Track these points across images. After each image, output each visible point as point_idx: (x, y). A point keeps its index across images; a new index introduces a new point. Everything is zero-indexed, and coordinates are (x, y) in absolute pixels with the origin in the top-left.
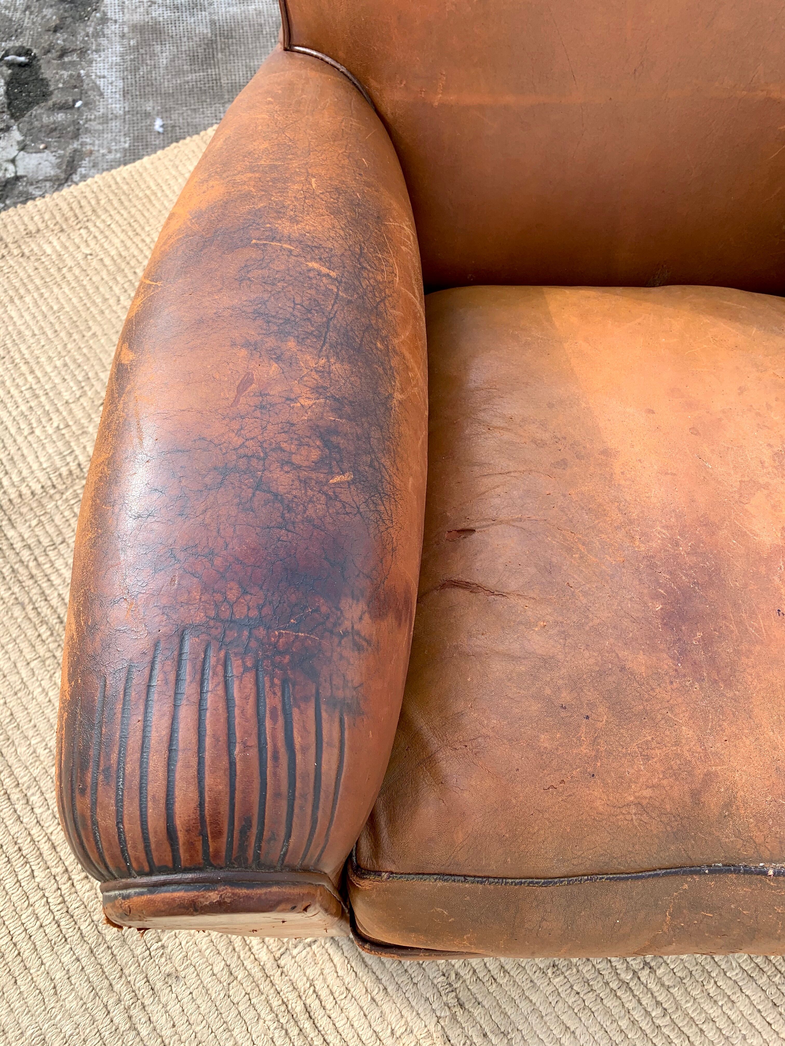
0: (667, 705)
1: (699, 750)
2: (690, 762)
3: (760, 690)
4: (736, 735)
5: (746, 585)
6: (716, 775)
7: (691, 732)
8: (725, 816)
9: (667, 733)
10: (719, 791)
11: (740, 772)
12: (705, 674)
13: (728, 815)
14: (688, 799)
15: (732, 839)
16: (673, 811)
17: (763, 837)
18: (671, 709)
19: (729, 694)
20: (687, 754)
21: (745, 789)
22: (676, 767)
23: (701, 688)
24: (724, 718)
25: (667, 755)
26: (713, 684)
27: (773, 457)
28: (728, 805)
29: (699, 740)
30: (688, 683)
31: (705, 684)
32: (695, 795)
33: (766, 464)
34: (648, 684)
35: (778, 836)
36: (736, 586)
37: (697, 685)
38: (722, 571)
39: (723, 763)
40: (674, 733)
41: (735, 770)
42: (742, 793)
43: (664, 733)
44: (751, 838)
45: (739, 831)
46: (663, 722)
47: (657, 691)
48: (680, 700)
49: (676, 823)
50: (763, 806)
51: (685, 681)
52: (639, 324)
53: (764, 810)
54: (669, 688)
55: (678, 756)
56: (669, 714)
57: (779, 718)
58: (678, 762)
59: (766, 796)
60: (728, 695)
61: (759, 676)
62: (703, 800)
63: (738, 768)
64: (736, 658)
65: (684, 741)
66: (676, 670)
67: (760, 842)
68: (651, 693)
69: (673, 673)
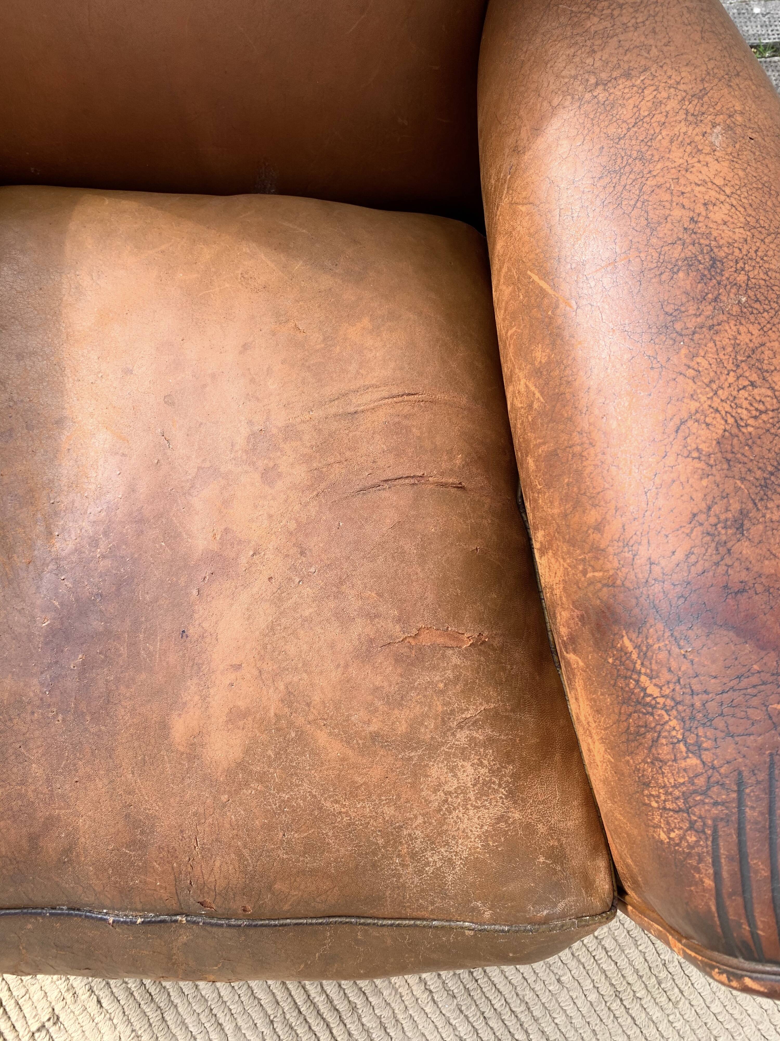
0: (21, 738)
1: (45, 791)
2: (33, 803)
3: (130, 726)
4: (89, 776)
5: (156, 600)
6: (58, 818)
7: (41, 771)
8: (64, 863)
9: (15, 770)
10: (59, 837)
11: (84, 817)
12: (73, 705)
13: (68, 861)
14: (24, 843)
15: (72, 885)
16: (9, 854)
17: (102, 886)
18: (25, 743)
19: (94, 729)
20: (30, 794)
21: (87, 836)
22: (15, 809)
23: (64, 720)
24: (81, 756)
25: (9, 795)
26: (79, 716)
27: (248, 438)
28: (68, 851)
29: (48, 780)
30: (50, 715)
31: (70, 717)
32: (33, 839)
33: (237, 447)
34: (7, 712)
35: (117, 885)
36: (145, 599)
37: (60, 717)
38: (136, 580)
39: (68, 806)
40: (22, 771)
41: (79, 816)
42: (83, 840)
43: (11, 770)
44: (90, 885)
45: (79, 878)
46: (13, 757)
47: (15, 721)
48: (37, 733)
49: (12, 867)
50: (103, 855)
51: (48, 712)
52: (162, 252)
53: (104, 858)
54: (28, 719)
55: (21, 796)
56: (22, 750)
57: (144, 759)
58: (20, 803)
59: (108, 844)
60: (92, 730)
61: (134, 709)
62: (41, 844)
63: (83, 813)
64: (114, 687)
65: (30, 780)
66: (41, 699)
67: (99, 890)
68: (8, 723)
69: (38, 703)
